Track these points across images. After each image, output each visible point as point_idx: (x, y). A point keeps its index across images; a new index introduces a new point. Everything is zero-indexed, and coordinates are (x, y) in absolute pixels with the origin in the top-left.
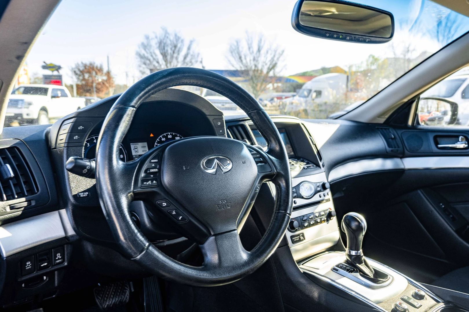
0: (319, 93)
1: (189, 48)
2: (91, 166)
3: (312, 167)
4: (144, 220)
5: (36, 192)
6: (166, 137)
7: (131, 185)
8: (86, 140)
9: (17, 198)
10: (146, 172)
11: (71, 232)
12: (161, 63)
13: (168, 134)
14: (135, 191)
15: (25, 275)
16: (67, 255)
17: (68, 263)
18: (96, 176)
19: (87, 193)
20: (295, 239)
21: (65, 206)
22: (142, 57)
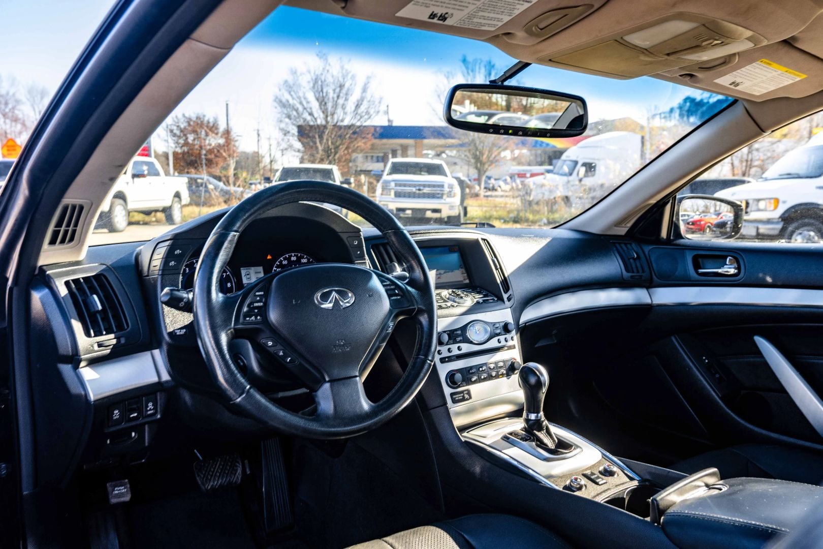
0: (590, 167)
1: (364, 90)
2: (188, 298)
3: (492, 301)
4: (251, 364)
5: (126, 328)
6: (289, 259)
7: (232, 321)
8: (185, 264)
9: (105, 334)
10: (249, 306)
11: (166, 377)
12: (316, 115)
13: (291, 256)
14: (236, 327)
15: (112, 426)
16: (160, 405)
17: (161, 416)
18: (194, 310)
19: (184, 330)
20: (457, 397)
21: (158, 346)
22: (283, 105)
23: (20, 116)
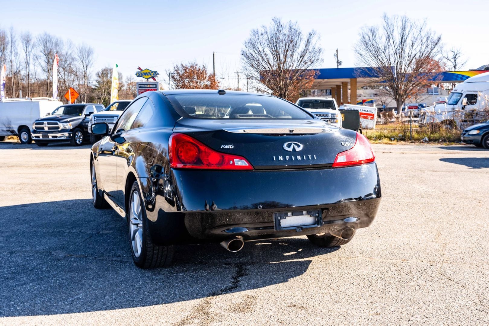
22: (249, 57)
23: (74, 69)
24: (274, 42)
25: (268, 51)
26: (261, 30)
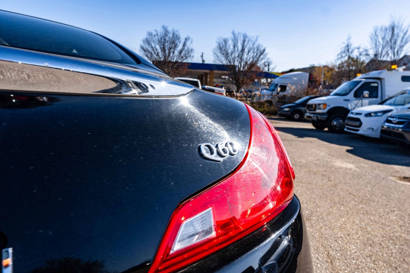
0: (283, 88)
12: (160, 56)
22: (145, 50)
24: (162, 42)
25: (158, 47)
26: (154, 33)
